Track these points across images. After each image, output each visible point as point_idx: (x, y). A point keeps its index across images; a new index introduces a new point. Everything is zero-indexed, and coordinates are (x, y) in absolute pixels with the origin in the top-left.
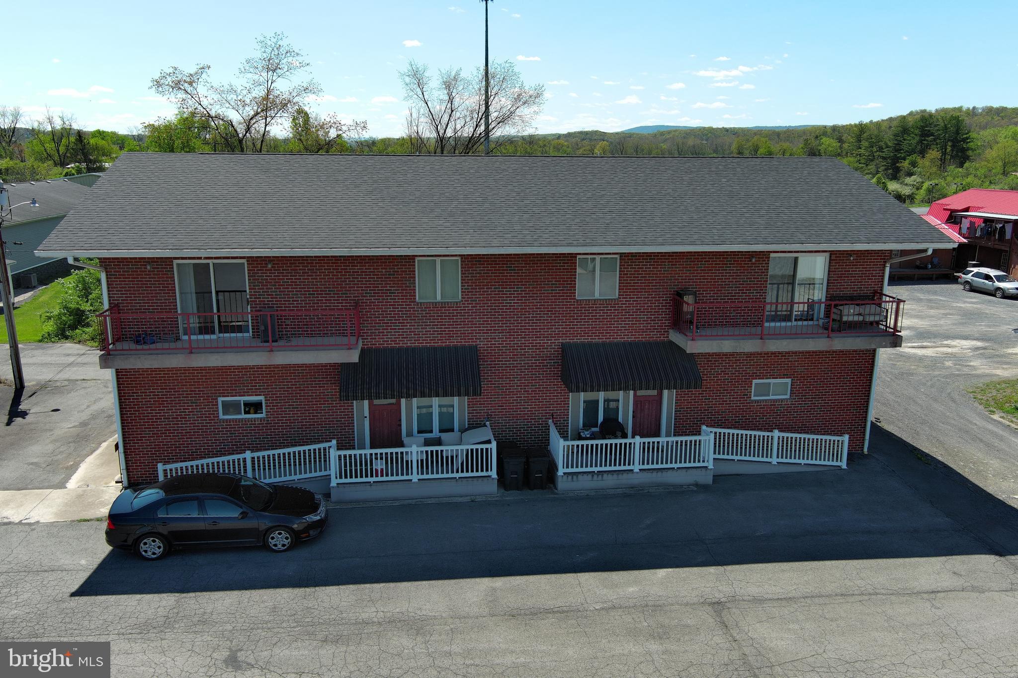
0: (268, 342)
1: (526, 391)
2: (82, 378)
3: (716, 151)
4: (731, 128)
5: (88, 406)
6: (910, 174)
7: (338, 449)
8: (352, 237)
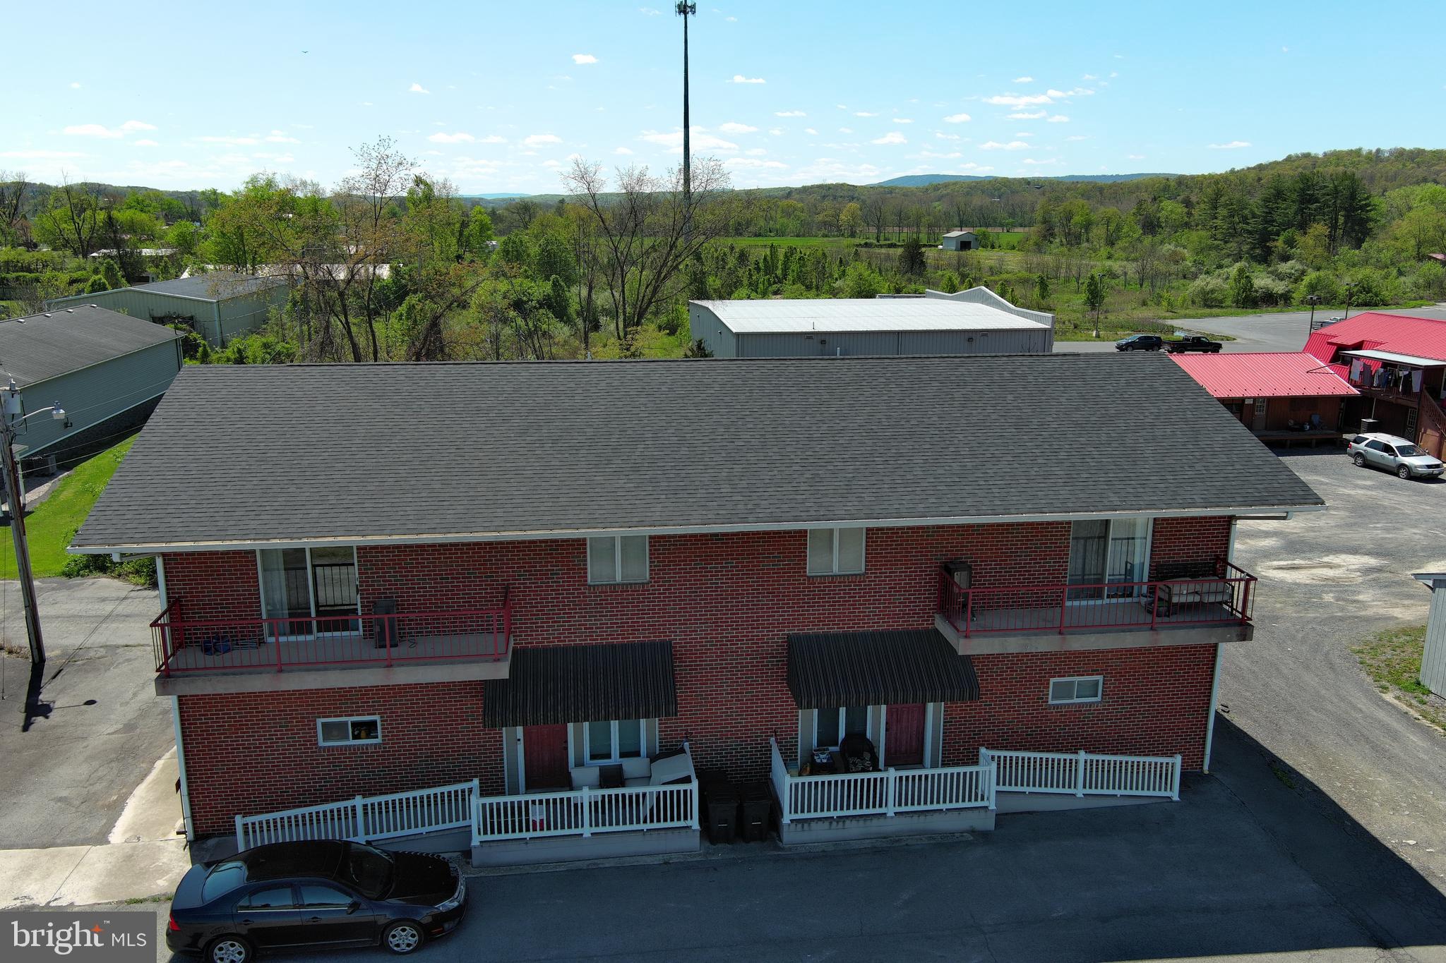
0: (384, 646)
1: (739, 700)
2: (125, 642)
3: (1012, 215)
4: (1034, 179)
5: (135, 695)
6: (1286, 258)
7: (482, 795)
8: (500, 512)
